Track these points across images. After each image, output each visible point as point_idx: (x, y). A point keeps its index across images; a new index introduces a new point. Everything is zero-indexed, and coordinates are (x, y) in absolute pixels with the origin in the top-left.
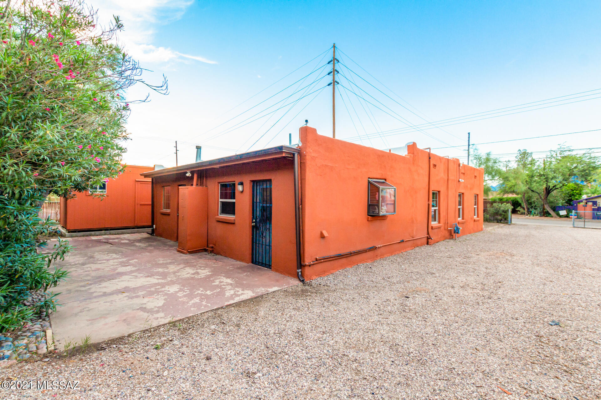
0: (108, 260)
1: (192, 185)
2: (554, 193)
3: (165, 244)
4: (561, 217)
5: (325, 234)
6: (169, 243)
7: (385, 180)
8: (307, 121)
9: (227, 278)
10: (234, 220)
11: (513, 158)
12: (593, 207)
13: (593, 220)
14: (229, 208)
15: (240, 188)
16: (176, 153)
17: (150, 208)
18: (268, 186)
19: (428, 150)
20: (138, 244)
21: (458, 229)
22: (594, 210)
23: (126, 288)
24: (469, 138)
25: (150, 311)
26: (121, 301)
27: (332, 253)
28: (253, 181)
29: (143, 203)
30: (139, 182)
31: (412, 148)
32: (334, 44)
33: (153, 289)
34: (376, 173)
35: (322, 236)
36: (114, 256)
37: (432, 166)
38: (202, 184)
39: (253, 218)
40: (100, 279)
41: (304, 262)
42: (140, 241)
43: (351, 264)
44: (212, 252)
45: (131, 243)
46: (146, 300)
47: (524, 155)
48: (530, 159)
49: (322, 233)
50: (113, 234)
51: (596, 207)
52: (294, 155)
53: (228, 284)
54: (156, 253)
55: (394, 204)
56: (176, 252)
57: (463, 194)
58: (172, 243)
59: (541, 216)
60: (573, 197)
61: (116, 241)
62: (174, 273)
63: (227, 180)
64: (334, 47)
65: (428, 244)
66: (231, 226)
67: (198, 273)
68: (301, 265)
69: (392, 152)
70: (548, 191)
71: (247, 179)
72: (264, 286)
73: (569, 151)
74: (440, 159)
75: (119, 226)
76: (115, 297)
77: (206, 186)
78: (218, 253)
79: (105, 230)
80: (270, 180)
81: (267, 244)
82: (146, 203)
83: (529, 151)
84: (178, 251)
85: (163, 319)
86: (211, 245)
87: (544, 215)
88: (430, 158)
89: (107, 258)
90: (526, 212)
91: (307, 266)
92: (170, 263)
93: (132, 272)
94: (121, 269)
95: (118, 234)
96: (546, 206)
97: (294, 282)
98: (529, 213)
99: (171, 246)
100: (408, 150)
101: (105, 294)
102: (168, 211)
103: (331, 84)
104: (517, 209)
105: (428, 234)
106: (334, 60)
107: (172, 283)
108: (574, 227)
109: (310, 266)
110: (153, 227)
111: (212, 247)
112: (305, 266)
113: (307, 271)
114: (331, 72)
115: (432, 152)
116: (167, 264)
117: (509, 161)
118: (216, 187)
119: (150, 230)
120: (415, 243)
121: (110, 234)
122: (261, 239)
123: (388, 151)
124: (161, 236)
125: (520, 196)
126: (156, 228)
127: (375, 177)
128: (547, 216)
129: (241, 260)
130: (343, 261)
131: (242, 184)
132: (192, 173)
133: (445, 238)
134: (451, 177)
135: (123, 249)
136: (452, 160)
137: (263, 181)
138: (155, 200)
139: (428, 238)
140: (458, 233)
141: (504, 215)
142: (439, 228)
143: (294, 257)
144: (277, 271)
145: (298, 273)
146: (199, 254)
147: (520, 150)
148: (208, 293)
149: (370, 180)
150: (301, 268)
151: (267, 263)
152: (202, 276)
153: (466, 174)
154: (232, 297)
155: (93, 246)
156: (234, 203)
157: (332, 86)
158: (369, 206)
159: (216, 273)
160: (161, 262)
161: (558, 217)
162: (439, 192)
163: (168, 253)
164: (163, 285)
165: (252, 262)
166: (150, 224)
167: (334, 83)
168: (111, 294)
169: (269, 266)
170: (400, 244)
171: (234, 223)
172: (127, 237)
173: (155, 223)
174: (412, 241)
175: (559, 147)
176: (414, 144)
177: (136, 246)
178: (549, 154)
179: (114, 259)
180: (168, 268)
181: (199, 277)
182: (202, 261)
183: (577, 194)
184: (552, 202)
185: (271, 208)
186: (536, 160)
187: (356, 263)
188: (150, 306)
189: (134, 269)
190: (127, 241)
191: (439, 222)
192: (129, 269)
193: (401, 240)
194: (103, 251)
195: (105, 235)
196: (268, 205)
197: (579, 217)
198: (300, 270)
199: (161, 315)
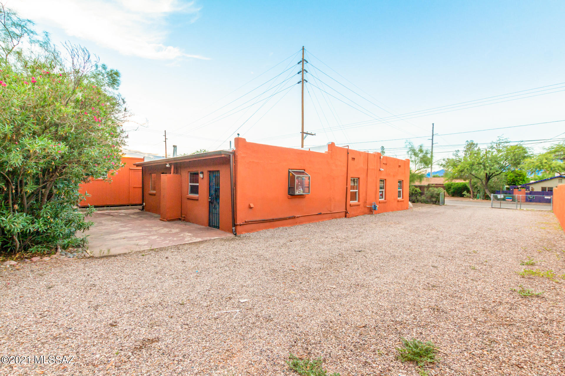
0: (112, 225)
1: (170, 173)
2: (494, 179)
3: (151, 216)
4: (498, 200)
5: (252, 205)
6: (155, 216)
7: (305, 170)
8: (238, 134)
9: (189, 233)
10: (198, 198)
11: (462, 149)
12: (526, 192)
13: (526, 203)
14: (195, 190)
15: (201, 176)
16: (165, 142)
17: (141, 190)
18: (218, 174)
19: (347, 147)
20: (132, 216)
21: (375, 207)
22: (527, 194)
23: (125, 237)
24: (433, 128)
25: (141, 245)
26: (122, 242)
27: (258, 219)
28: (210, 171)
29: (135, 186)
30: (132, 170)
31: (331, 146)
32: (303, 47)
33: (142, 237)
34: (296, 166)
35: (251, 208)
36: (116, 222)
37: (350, 159)
38: (177, 173)
39: (210, 196)
40: (109, 233)
41: (236, 222)
42: (134, 214)
43: (273, 227)
44: (184, 220)
45: (127, 215)
46: (137, 242)
47: (471, 145)
48: (476, 149)
49: (249, 205)
50: (112, 210)
51: (529, 192)
52: (230, 155)
53: (188, 236)
54: (145, 221)
55: (309, 187)
56: (159, 220)
57: (385, 180)
58: (156, 215)
59: (483, 199)
60: (517, 182)
61: (116, 214)
62: (156, 231)
63: (194, 170)
64: (303, 49)
65: (346, 217)
66: (196, 202)
67: (171, 231)
68: (235, 225)
69: (311, 150)
70: (488, 178)
71: (206, 170)
72: (209, 237)
73: (507, 142)
74: (360, 153)
75: (118, 203)
76: (119, 240)
77: (180, 174)
78: (188, 221)
79: (107, 207)
80: (218, 171)
81: (218, 213)
82: (138, 186)
83: (475, 142)
84: (161, 220)
85: (147, 248)
86: (184, 216)
87: (485, 199)
88: (348, 153)
89: (111, 223)
90: (472, 196)
91: (239, 225)
92: (154, 226)
93: (128, 230)
94: (121, 229)
95: (117, 210)
96: (486, 191)
97: (231, 235)
98: (475, 197)
99: (156, 217)
100: (328, 148)
101: (113, 239)
102: (154, 192)
103: (301, 82)
104: (463, 193)
105: (346, 209)
106: (303, 61)
107: (154, 235)
108: (492, 208)
109: (240, 225)
110: (143, 204)
111: (184, 217)
112: (237, 225)
113: (239, 228)
114: (300, 72)
115: (350, 148)
116: (152, 226)
117: (458, 151)
118: (187, 174)
119: (141, 207)
120: (332, 215)
121: (111, 210)
122: (214, 210)
123: (308, 150)
124: (149, 211)
125: (467, 181)
126: (145, 205)
127: (295, 168)
128: (487, 199)
129: (202, 225)
130: (267, 224)
131: (202, 173)
132: (170, 164)
133: (364, 214)
134: (370, 167)
135: (122, 219)
136: (373, 154)
137: (216, 171)
138: (145, 184)
139: (346, 213)
140: (375, 210)
141: (437, 198)
142: (358, 205)
143: (230, 220)
144: (222, 230)
145: (233, 229)
146: (175, 222)
147: (467, 141)
148: (175, 239)
149: (290, 170)
150: (235, 227)
151: (218, 226)
152: (173, 232)
153: (387, 164)
154: (188, 241)
155: (99, 217)
156: (198, 186)
157: (301, 84)
158: (289, 188)
159: (183, 231)
160: (148, 226)
161: (496, 200)
162: (359, 178)
163: (154, 221)
164: (148, 236)
165: (209, 226)
166: (141, 202)
167: (303, 81)
168: (116, 239)
169: (218, 227)
170: (318, 216)
171: (198, 200)
172: (123, 211)
173: (145, 201)
174: (331, 214)
175: (498, 139)
176: (333, 144)
177: (131, 217)
178: (490, 145)
179: (116, 224)
180: (152, 228)
181: (171, 232)
182: (176, 225)
183: (521, 180)
184: (492, 187)
185: (219, 189)
186: (482, 150)
187: (278, 226)
188: (140, 243)
189: (129, 229)
190: (124, 214)
191: (359, 201)
192: (126, 229)
193: (320, 213)
194: (107, 220)
195: (107, 210)
196: (218, 187)
197: (513, 200)
198: (234, 228)
199: (147, 247)
